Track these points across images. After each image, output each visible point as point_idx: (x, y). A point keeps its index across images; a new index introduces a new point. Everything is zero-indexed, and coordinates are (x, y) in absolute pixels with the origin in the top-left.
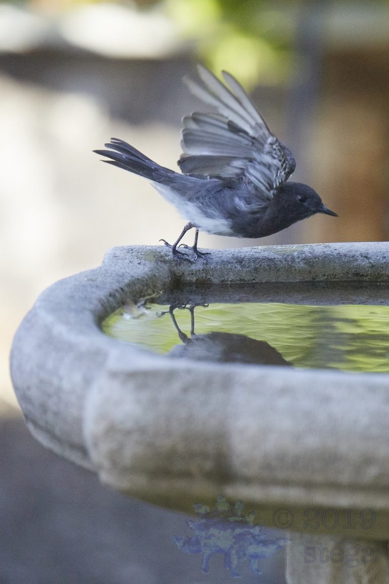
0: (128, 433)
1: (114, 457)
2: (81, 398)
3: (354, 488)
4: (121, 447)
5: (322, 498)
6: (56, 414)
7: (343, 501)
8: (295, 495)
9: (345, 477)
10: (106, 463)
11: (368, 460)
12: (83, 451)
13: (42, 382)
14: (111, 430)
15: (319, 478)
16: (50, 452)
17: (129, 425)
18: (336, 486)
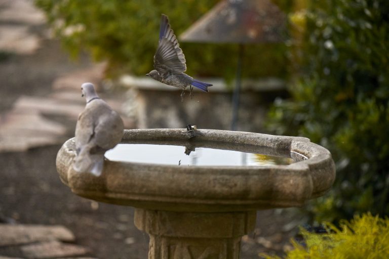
0: (78, 178)
1: (74, 184)
2: (68, 167)
3: (140, 194)
4: (76, 182)
5: (131, 197)
6: (64, 173)
7: (137, 198)
8: (123, 196)
9: (137, 192)
10: (72, 187)
11: (143, 186)
12: (67, 182)
13: (61, 164)
14: (73, 177)
15: (130, 191)
16: (63, 184)
17: (78, 176)
18: (134, 194)
